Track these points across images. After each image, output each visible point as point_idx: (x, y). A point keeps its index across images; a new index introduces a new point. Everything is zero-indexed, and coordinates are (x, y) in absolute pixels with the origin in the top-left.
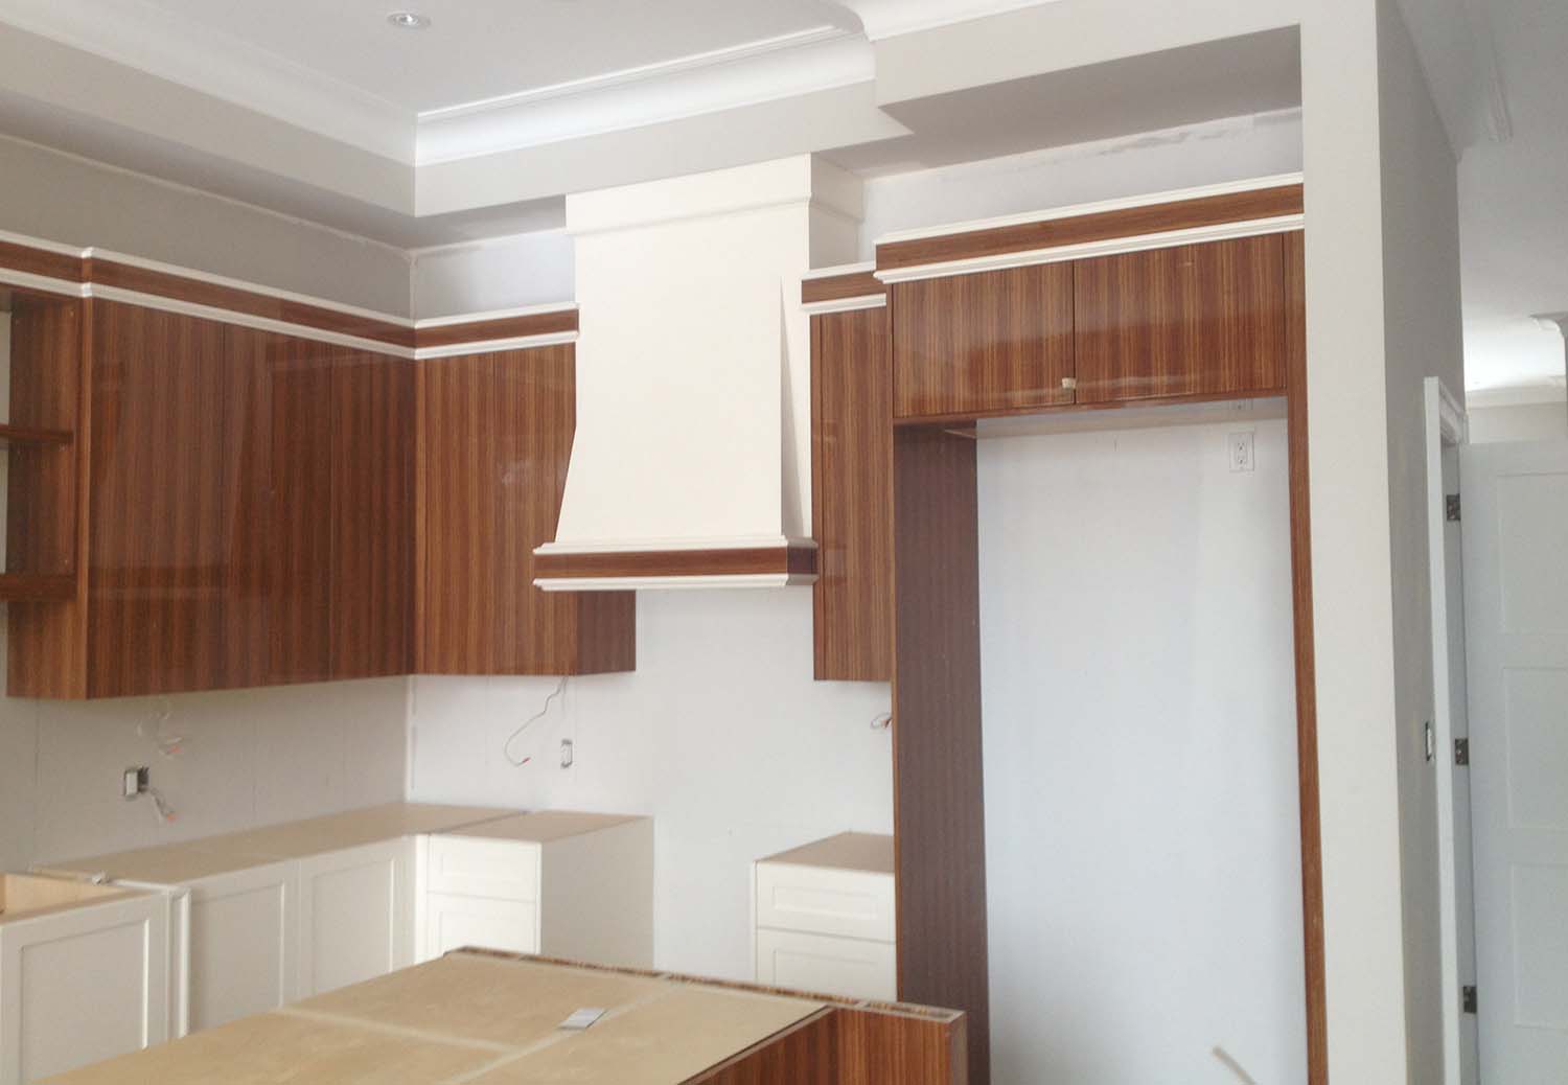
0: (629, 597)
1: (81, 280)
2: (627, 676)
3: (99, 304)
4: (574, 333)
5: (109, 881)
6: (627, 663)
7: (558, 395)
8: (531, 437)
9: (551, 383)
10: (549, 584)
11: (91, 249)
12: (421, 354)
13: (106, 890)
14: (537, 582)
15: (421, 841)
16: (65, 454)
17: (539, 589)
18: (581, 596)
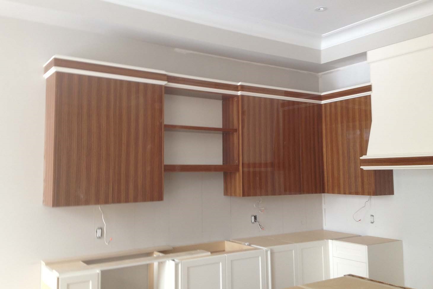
0: (391, 171)
1: (238, 91)
2: (391, 196)
3: (242, 96)
4: (370, 92)
5: (250, 245)
6: (391, 192)
7: (366, 111)
8: (357, 123)
9: (363, 107)
10: (365, 168)
11: (240, 83)
12: (323, 102)
13: (249, 247)
14: (361, 167)
15: (330, 241)
16: (235, 135)
17: (362, 169)
18: (375, 171)
